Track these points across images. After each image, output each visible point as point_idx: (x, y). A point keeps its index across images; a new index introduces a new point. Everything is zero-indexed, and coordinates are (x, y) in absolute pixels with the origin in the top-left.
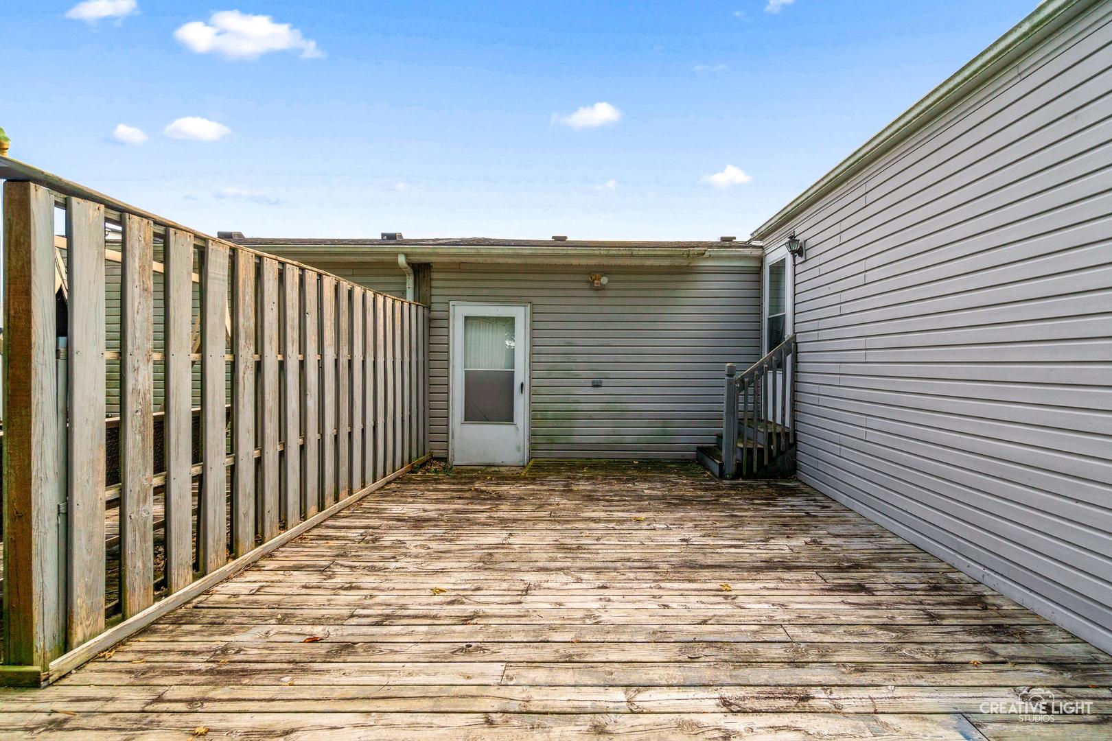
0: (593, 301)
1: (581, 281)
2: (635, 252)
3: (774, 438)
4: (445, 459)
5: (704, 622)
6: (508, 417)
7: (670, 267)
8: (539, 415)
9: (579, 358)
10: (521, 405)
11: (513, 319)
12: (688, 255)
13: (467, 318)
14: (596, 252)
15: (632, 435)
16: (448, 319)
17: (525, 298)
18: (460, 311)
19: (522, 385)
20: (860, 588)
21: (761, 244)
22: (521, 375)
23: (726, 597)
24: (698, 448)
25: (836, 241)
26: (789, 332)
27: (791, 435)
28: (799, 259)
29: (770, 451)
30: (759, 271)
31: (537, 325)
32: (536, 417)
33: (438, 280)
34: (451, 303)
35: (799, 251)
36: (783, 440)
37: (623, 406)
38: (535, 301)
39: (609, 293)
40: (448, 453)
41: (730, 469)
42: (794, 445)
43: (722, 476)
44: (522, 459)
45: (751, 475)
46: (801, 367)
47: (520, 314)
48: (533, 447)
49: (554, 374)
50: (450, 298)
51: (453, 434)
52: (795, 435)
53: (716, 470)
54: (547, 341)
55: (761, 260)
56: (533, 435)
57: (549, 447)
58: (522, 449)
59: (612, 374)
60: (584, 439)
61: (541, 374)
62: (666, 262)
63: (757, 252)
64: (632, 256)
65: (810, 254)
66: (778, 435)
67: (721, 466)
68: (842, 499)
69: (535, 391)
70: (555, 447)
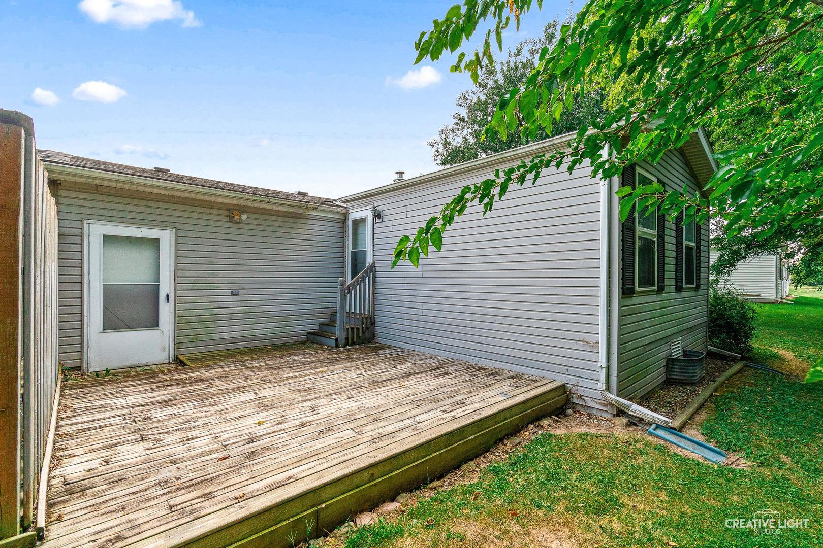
0: (231, 231)
1: (224, 215)
2: (271, 200)
3: (364, 320)
4: (79, 368)
5: (409, 396)
6: (154, 323)
7: (290, 212)
8: (184, 319)
9: (221, 274)
10: (166, 312)
11: (159, 240)
12: (307, 207)
13: (105, 236)
14: (242, 196)
15: (263, 330)
16: (82, 236)
17: (171, 224)
18: (96, 231)
19: (168, 296)
20: (446, 374)
21: (345, 206)
22: (166, 286)
23: (406, 387)
24: (308, 333)
25: (404, 215)
26: (369, 260)
27: (372, 318)
28: (378, 220)
29: (363, 328)
30: (344, 221)
31: (181, 246)
32: (179, 322)
33: (65, 197)
34: (86, 222)
35: (378, 215)
36: (369, 321)
37: (256, 309)
38: (180, 226)
39: (245, 226)
40: (82, 362)
41: (342, 341)
42: (373, 324)
43: (337, 346)
44: (167, 357)
45: (353, 343)
46: (378, 280)
47: (166, 238)
48: (178, 346)
49: (198, 286)
50: (83, 216)
51: (88, 343)
52: (374, 318)
53: (333, 343)
54: (188, 260)
55: (346, 215)
56: (177, 336)
57: (194, 344)
58: (167, 349)
59: (247, 286)
60: (225, 336)
61: (185, 286)
62: (290, 210)
63: (344, 211)
64: (269, 202)
65: (385, 218)
66: (366, 318)
67: (337, 340)
68: (407, 346)
69: (180, 300)
70: (199, 344)
